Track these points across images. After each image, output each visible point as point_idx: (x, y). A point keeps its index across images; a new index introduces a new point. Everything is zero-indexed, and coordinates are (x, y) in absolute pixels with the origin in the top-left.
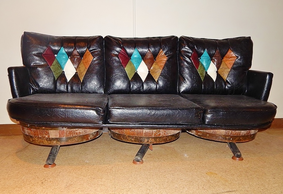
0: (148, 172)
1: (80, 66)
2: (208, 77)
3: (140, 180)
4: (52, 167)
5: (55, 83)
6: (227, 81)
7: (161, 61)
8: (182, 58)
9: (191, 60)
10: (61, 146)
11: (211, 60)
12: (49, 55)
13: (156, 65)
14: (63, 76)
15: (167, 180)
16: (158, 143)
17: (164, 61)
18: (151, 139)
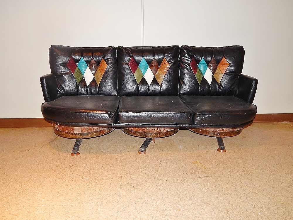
0: (148, 160)
1: (97, 73)
2: (204, 81)
3: (142, 167)
4: (77, 155)
5: (77, 87)
6: (220, 84)
7: (165, 67)
8: (182, 65)
9: (190, 67)
10: (83, 139)
11: (208, 66)
12: (72, 64)
13: (160, 71)
14: (83, 81)
15: (161, 167)
16: (159, 137)
17: (167, 67)
18: (153, 134)
